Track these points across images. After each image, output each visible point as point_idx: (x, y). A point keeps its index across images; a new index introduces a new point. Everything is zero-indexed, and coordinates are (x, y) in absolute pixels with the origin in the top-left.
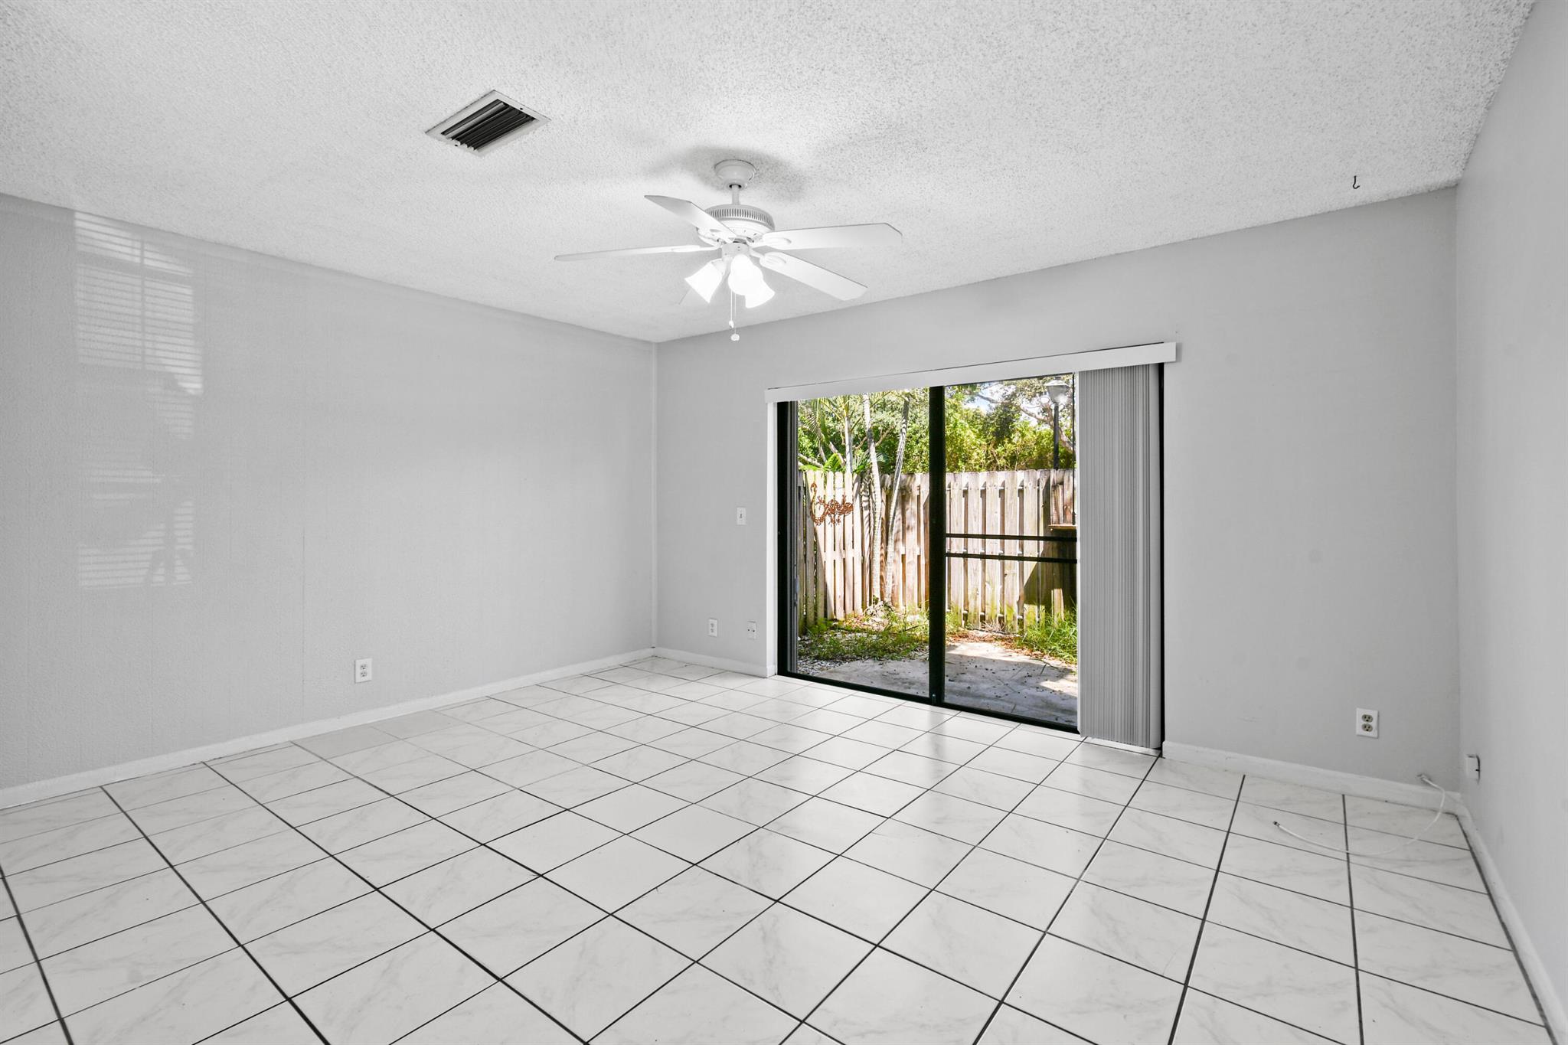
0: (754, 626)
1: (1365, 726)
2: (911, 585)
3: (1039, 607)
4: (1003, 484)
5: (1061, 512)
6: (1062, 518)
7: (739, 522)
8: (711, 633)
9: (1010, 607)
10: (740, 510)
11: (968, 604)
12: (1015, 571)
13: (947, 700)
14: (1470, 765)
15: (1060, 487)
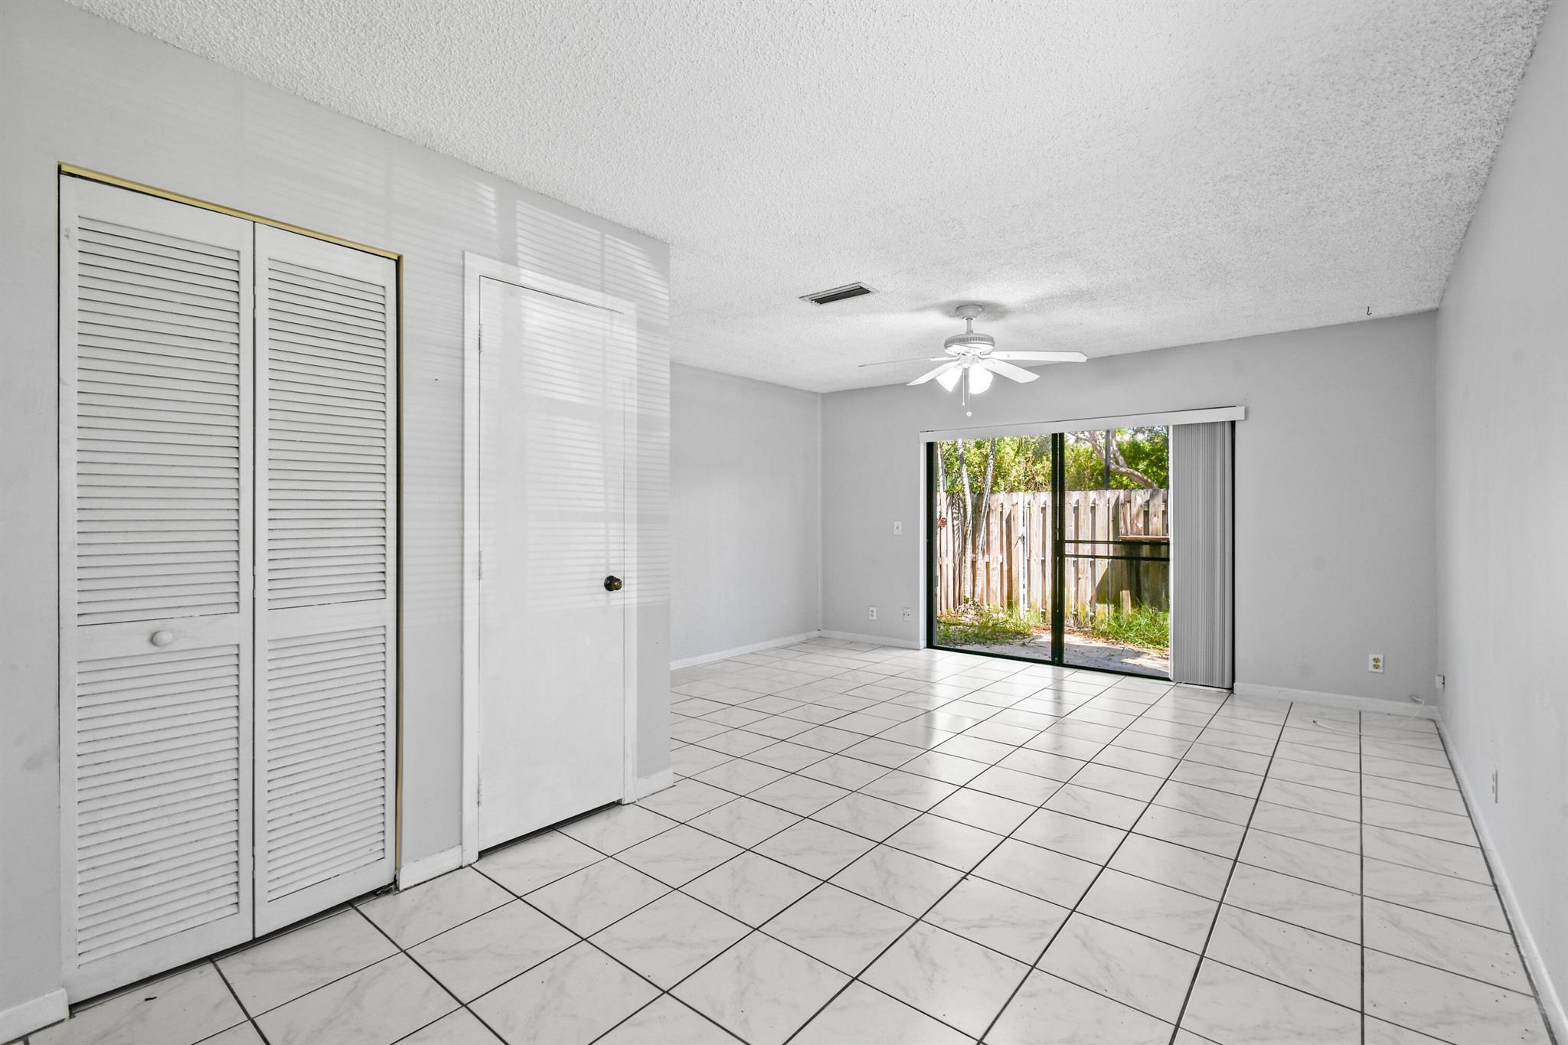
0: (909, 611)
1: (1375, 665)
2: (994, 588)
3: (1108, 606)
4: (1078, 501)
5: (1129, 524)
6: (1129, 531)
7: (896, 532)
8: (871, 618)
9: (1084, 606)
10: (896, 524)
11: (1046, 603)
12: (1087, 575)
13: (1065, 662)
14: (1439, 680)
15: (1128, 505)
